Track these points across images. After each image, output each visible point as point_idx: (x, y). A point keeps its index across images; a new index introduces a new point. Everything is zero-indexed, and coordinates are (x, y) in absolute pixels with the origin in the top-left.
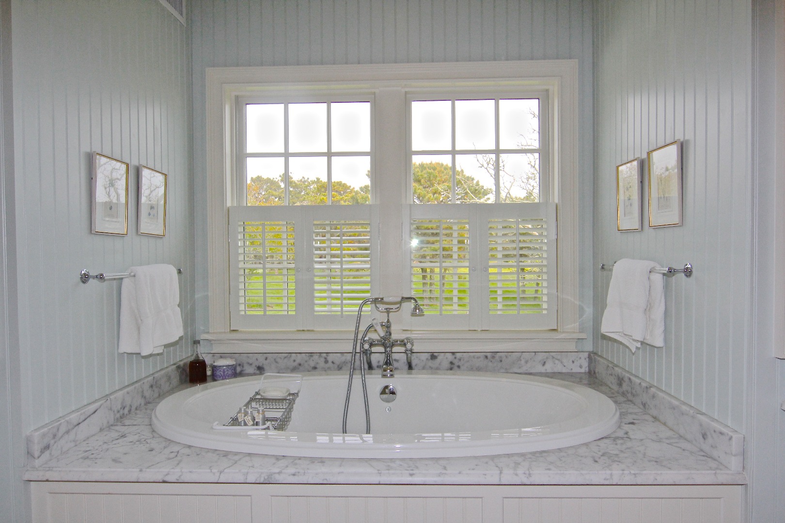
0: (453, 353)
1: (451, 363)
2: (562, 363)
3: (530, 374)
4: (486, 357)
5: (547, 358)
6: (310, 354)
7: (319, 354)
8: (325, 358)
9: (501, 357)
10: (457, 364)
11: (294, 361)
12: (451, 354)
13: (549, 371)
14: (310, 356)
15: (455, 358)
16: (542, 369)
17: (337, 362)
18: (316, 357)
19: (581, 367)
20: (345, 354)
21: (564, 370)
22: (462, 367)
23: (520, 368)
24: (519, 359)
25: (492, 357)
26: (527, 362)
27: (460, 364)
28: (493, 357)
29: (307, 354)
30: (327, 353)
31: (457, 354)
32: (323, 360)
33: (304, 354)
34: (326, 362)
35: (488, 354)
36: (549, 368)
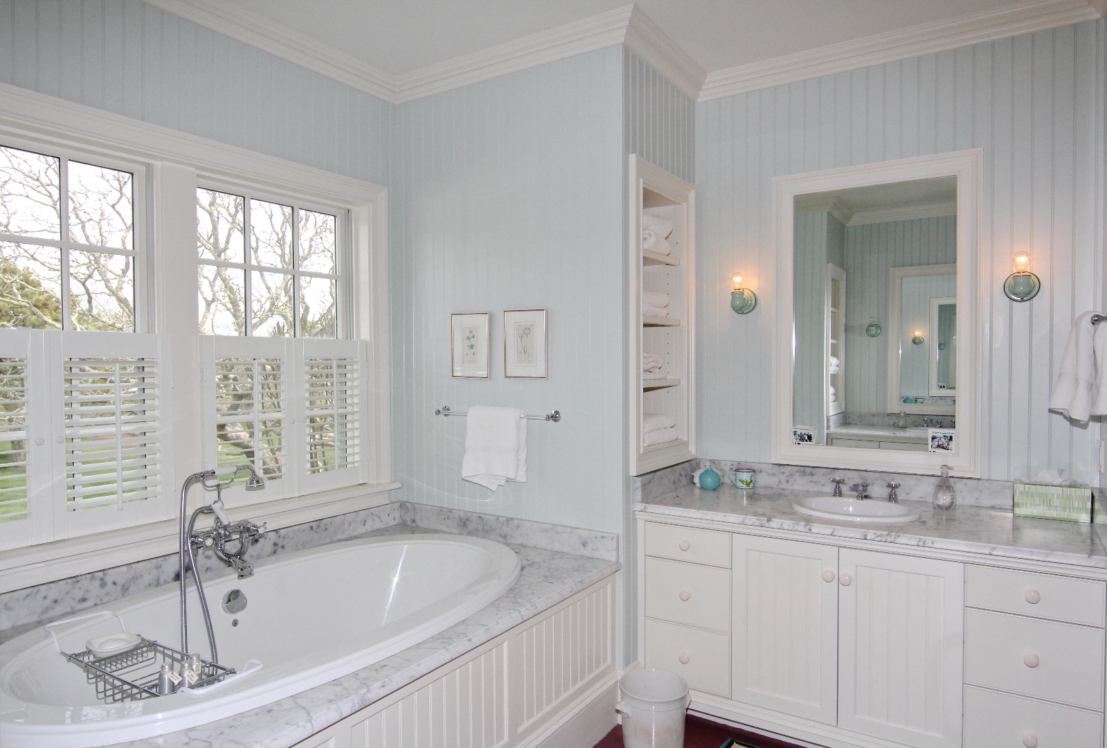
0: (276, 531)
1: (275, 544)
2: (379, 518)
3: (355, 537)
4: (312, 528)
5: (367, 516)
6: (74, 579)
7: (90, 576)
8: (102, 580)
9: (326, 525)
10: (281, 544)
11: (45, 598)
12: (274, 532)
13: (369, 530)
14: (75, 582)
15: (279, 537)
16: (362, 530)
17: (121, 581)
18: (85, 582)
19: (394, 519)
20: (134, 565)
21: (382, 526)
22: (286, 547)
23: (343, 533)
24: (343, 523)
25: (317, 526)
26: (350, 525)
27: (284, 543)
28: (319, 526)
29: (69, 581)
30: (104, 570)
31: (281, 531)
32: (97, 583)
33: (63, 582)
34: (103, 584)
35: (314, 524)
36: (369, 527)
